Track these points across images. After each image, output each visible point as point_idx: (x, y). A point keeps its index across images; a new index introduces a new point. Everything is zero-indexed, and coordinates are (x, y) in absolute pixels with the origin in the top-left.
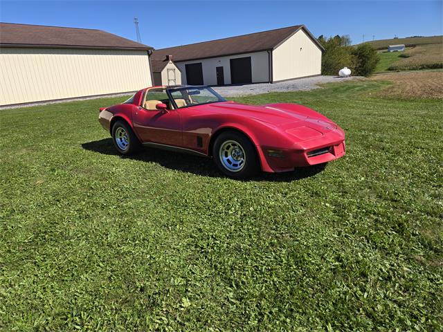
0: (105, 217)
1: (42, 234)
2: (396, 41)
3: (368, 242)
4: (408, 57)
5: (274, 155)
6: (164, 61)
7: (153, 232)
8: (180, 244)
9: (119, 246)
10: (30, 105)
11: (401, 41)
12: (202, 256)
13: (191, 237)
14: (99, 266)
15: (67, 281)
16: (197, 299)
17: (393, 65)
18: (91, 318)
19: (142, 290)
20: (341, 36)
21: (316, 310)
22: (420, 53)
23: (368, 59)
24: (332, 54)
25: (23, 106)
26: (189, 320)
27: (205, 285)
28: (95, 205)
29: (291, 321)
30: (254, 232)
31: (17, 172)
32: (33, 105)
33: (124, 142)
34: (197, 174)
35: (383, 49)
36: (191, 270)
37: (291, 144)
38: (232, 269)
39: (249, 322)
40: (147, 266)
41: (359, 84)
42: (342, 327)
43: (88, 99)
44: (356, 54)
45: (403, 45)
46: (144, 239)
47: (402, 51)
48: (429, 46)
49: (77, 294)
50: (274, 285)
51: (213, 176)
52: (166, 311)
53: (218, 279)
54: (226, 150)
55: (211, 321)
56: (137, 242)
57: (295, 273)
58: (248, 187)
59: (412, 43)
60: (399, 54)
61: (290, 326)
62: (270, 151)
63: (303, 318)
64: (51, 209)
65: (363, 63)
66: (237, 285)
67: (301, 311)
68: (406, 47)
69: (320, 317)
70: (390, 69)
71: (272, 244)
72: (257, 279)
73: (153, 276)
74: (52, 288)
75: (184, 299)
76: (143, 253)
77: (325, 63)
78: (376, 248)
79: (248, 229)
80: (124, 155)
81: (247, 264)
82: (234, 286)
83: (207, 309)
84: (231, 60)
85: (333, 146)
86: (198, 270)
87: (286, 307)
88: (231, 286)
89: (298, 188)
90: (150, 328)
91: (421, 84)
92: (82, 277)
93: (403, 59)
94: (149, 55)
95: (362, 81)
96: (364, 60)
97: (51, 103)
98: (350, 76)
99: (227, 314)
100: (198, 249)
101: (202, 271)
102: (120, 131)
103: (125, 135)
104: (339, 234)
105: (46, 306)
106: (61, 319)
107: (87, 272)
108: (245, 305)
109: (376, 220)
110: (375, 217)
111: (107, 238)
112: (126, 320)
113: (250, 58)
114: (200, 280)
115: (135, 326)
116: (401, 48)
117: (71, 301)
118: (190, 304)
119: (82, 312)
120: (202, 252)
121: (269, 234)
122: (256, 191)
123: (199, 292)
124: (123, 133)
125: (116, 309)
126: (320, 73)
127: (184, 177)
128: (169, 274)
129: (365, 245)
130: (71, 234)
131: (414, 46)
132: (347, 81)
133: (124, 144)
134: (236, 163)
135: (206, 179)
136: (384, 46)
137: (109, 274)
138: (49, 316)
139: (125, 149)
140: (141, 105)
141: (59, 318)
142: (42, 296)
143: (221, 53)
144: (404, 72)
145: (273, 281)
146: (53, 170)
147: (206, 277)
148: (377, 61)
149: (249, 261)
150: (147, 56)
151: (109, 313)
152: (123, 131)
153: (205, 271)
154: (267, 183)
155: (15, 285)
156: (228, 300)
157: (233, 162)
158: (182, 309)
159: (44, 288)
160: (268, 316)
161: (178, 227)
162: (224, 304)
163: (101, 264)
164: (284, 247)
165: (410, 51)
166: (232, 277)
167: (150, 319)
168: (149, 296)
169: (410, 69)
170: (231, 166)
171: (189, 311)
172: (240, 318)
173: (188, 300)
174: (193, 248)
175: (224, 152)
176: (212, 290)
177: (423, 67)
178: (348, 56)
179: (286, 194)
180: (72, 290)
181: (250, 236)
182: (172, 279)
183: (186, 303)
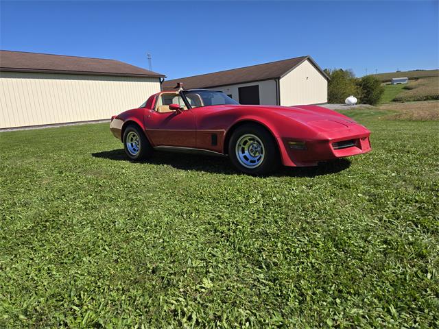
0: (113, 208)
1: (43, 223)
2: (399, 74)
3: (417, 226)
4: (412, 89)
5: (296, 147)
6: (175, 88)
7: (166, 219)
8: (197, 230)
9: (127, 232)
10: (44, 127)
11: (404, 74)
12: (222, 239)
13: (209, 223)
14: (105, 250)
15: (66, 263)
16: (221, 280)
17: (397, 96)
18: (92, 298)
19: (154, 272)
20: (344, 70)
21: (371, 290)
22: (424, 85)
23: (373, 90)
24: (337, 85)
25: (38, 128)
26: (212, 301)
27: (229, 267)
28: (103, 199)
29: (341, 303)
30: (281, 218)
31: (23, 175)
32: (47, 127)
33: (135, 147)
34: (211, 173)
35: (387, 81)
36: (210, 253)
37: (314, 134)
38: (260, 252)
39: (288, 303)
40: (160, 249)
41: (365, 111)
42: (408, 309)
43: (100, 122)
44: (360, 85)
45: (406, 78)
46: (156, 226)
47: (406, 83)
48: (431, 79)
49: (78, 275)
50: (313, 266)
51: (229, 174)
52: (184, 292)
53: (244, 260)
54: (242, 146)
55: (240, 302)
56: (148, 228)
57: (336, 255)
58: (268, 182)
59: (415, 76)
60: (403, 86)
61: (341, 308)
62: (292, 143)
63: (356, 299)
64: (55, 203)
65: (368, 93)
66: (268, 267)
67: (352, 291)
68: (409, 79)
69: (378, 297)
70: (395, 100)
71: (304, 229)
72: (291, 260)
73: (167, 258)
74: (49, 270)
75: (205, 280)
76: (155, 237)
77: (331, 92)
78: (428, 232)
79: (274, 217)
80: (135, 160)
81: (277, 246)
82: (264, 267)
83: (234, 290)
84: (239, 88)
85: (359, 139)
86: (220, 253)
87: (333, 288)
88: (261, 267)
89: (323, 182)
90: (165, 308)
91: (428, 113)
92: (84, 259)
93: (407, 91)
94: (161, 83)
95: (369, 109)
96: (369, 91)
97: (64, 125)
98: (356, 104)
99: (259, 295)
100: (218, 233)
101: (223, 253)
102: (131, 136)
103: (136, 140)
104: (380, 220)
105: (40, 288)
106: (57, 301)
107: (90, 255)
108: (280, 285)
109: (420, 208)
110: (418, 205)
111: (115, 225)
112: (135, 300)
113: (258, 86)
114: (223, 263)
115: (146, 307)
116: (405, 80)
117: (70, 283)
118: (212, 285)
119: (82, 292)
120: (223, 237)
121: (298, 220)
122: (277, 185)
123: (223, 274)
124: (134, 138)
125: (123, 289)
126: (326, 101)
127: (198, 175)
128: (186, 256)
129: (414, 229)
130: (74, 222)
131: (417, 79)
132: (354, 109)
133: (134, 150)
134: (253, 159)
135: (222, 176)
136: (388, 79)
137: (115, 257)
138: (43, 297)
139: (137, 154)
140: (154, 109)
141: (54, 300)
142: (36, 278)
143: (230, 82)
144: (409, 103)
145: (311, 263)
146: (61, 173)
147: (229, 259)
148: (382, 92)
149: (279, 244)
150: (159, 84)
151: (114, 294)
152: (134, 136)
153: (227, 254)
154: (289, 178)
155: (6, 268)
156: (259, 281)
157: (250, 158)
158: (203, 290)
159: (40, 270)
160: (311, 297)
161: (193, 215)
162: (255, 285)
163: (107, 248)
164: (318, 231)
165: (413, 83)
166: (261, 259)
167: (163, 300)
168: (163, 278)
169: (414, 100)
170: (248, 162)
171: (211, 292)
172: (277, 300)
173: (210, 282)
174: (212, 233)
175: (240, 148)
176: (238, 271)
177: (427, 98)
178: (353, 88)
179: (311, 186)
180: (72, 272)
181: (276, 222)
182: (190, 260)
183: (207, 283)
